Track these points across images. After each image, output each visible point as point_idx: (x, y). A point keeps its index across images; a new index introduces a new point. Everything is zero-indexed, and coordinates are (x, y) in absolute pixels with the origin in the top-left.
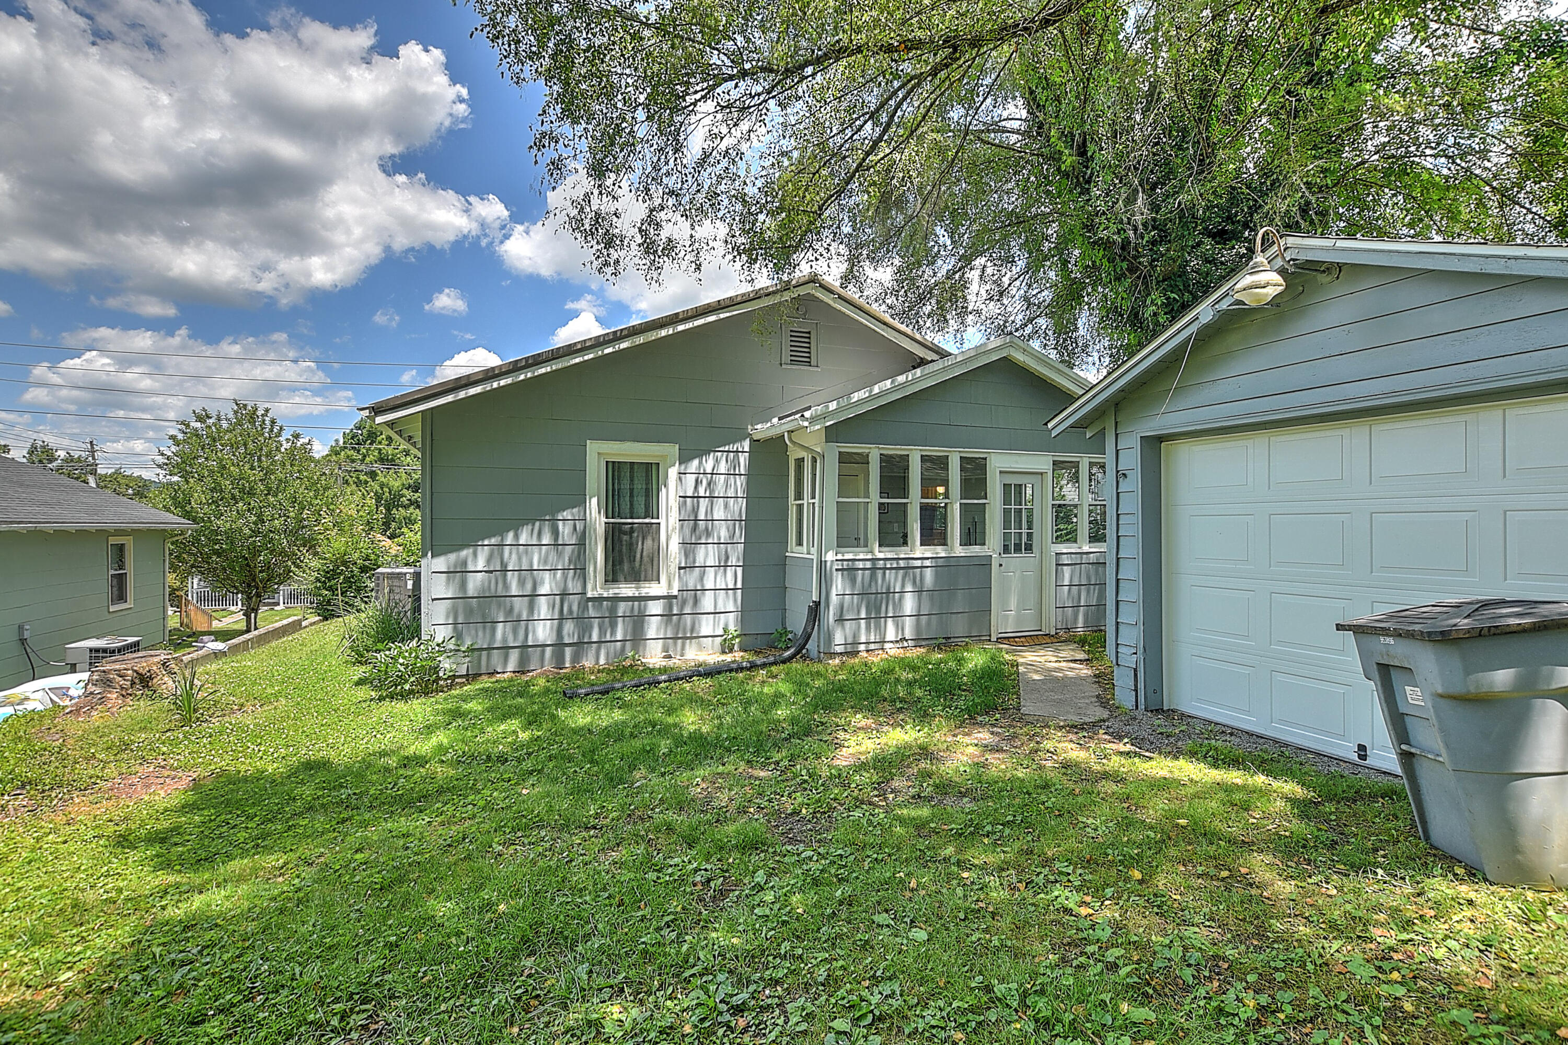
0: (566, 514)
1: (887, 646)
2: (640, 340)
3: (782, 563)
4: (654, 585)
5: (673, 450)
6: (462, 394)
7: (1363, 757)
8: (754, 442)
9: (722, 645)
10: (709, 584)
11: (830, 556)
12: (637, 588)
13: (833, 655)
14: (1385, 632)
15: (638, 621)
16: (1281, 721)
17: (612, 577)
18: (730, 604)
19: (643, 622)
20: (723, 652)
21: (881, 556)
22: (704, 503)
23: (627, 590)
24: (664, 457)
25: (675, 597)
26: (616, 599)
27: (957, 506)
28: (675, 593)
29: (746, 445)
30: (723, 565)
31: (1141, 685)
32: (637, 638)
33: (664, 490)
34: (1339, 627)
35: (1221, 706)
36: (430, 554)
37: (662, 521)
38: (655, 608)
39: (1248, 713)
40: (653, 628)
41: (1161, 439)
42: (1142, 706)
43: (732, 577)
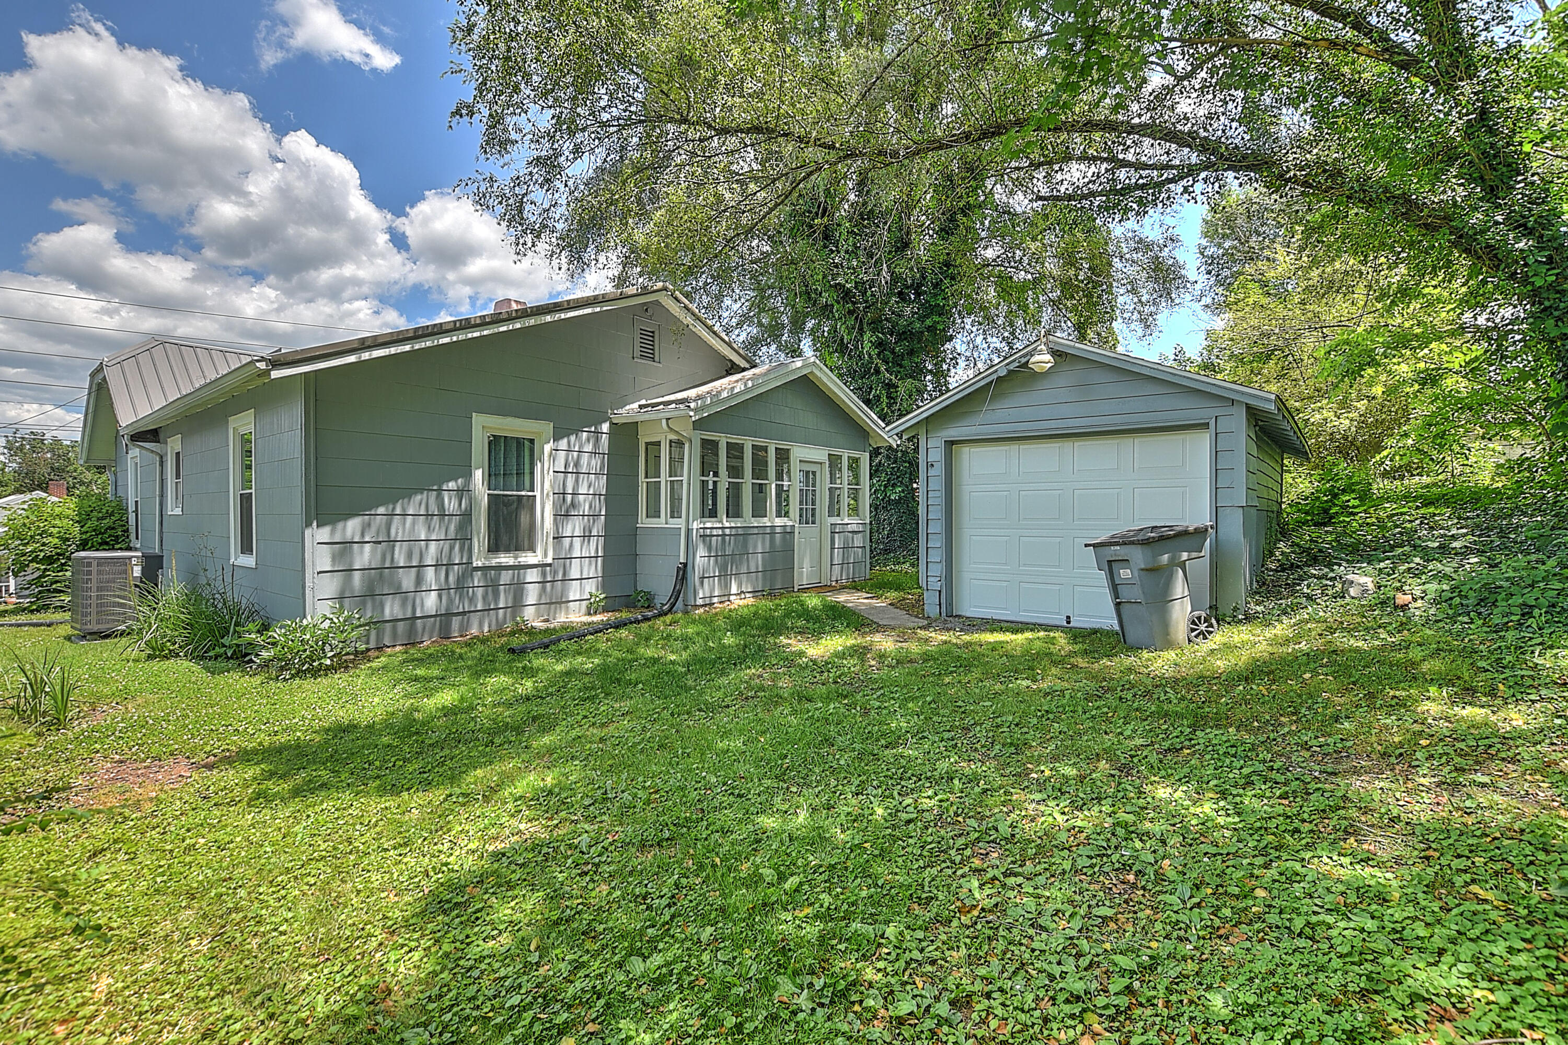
0: (452, 485)
1: (732, 598)
2: (532, 322)
3: (634, 532)
4: (530, 554)
5: (548, 428)
6: (366, 356)
7: (1069, 622)
8: (612, 424)
9: (589, 608)
10: (577, 554)
11: (695, 525)
12: (516, 558)
13: (697, 607)
14: (1117, 544)
15: (518, 588)
16: (1024, 611)
17: (494, 547)
18: (593, 570)
19: (522, 590)
20: (589, 614)
21: (727, 525)
22: (570, 479)
23: (505, 559)
24: (539, 434)
25: (550, 565)
26: (500, 568)
27: (773, 486)
28: (549, 560)
29: (605, 427)
30: (586, 536)
31: (943, 601)
32: (517, 604)
33: (539, 465)
34: (1086, 545)
35: (986, 607)
36: (315, 524)
37: (537, 493)
38: (532, 576)
39: (1005, 609)
40: (532, 595)
41: (953, 443)
42: (944, 614)
43: (594, 547)
